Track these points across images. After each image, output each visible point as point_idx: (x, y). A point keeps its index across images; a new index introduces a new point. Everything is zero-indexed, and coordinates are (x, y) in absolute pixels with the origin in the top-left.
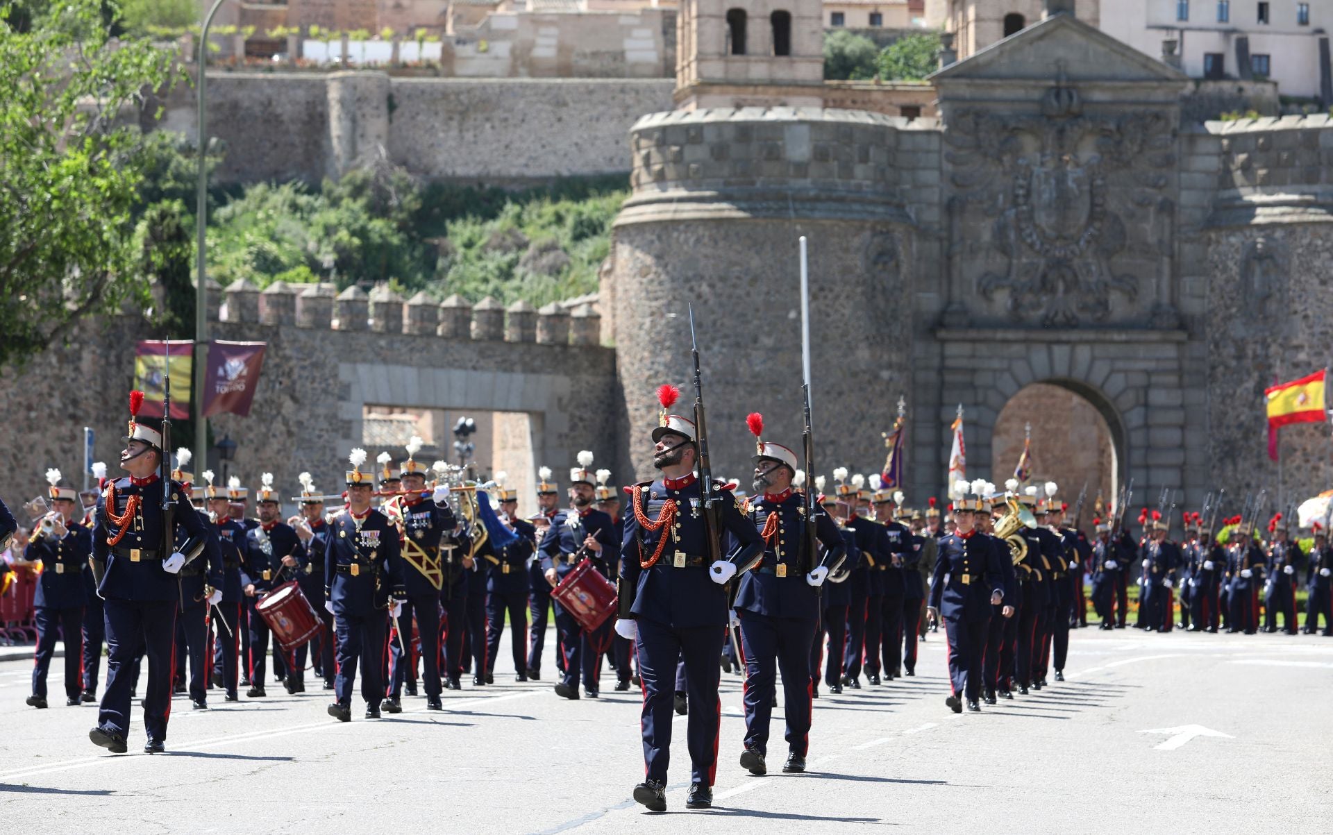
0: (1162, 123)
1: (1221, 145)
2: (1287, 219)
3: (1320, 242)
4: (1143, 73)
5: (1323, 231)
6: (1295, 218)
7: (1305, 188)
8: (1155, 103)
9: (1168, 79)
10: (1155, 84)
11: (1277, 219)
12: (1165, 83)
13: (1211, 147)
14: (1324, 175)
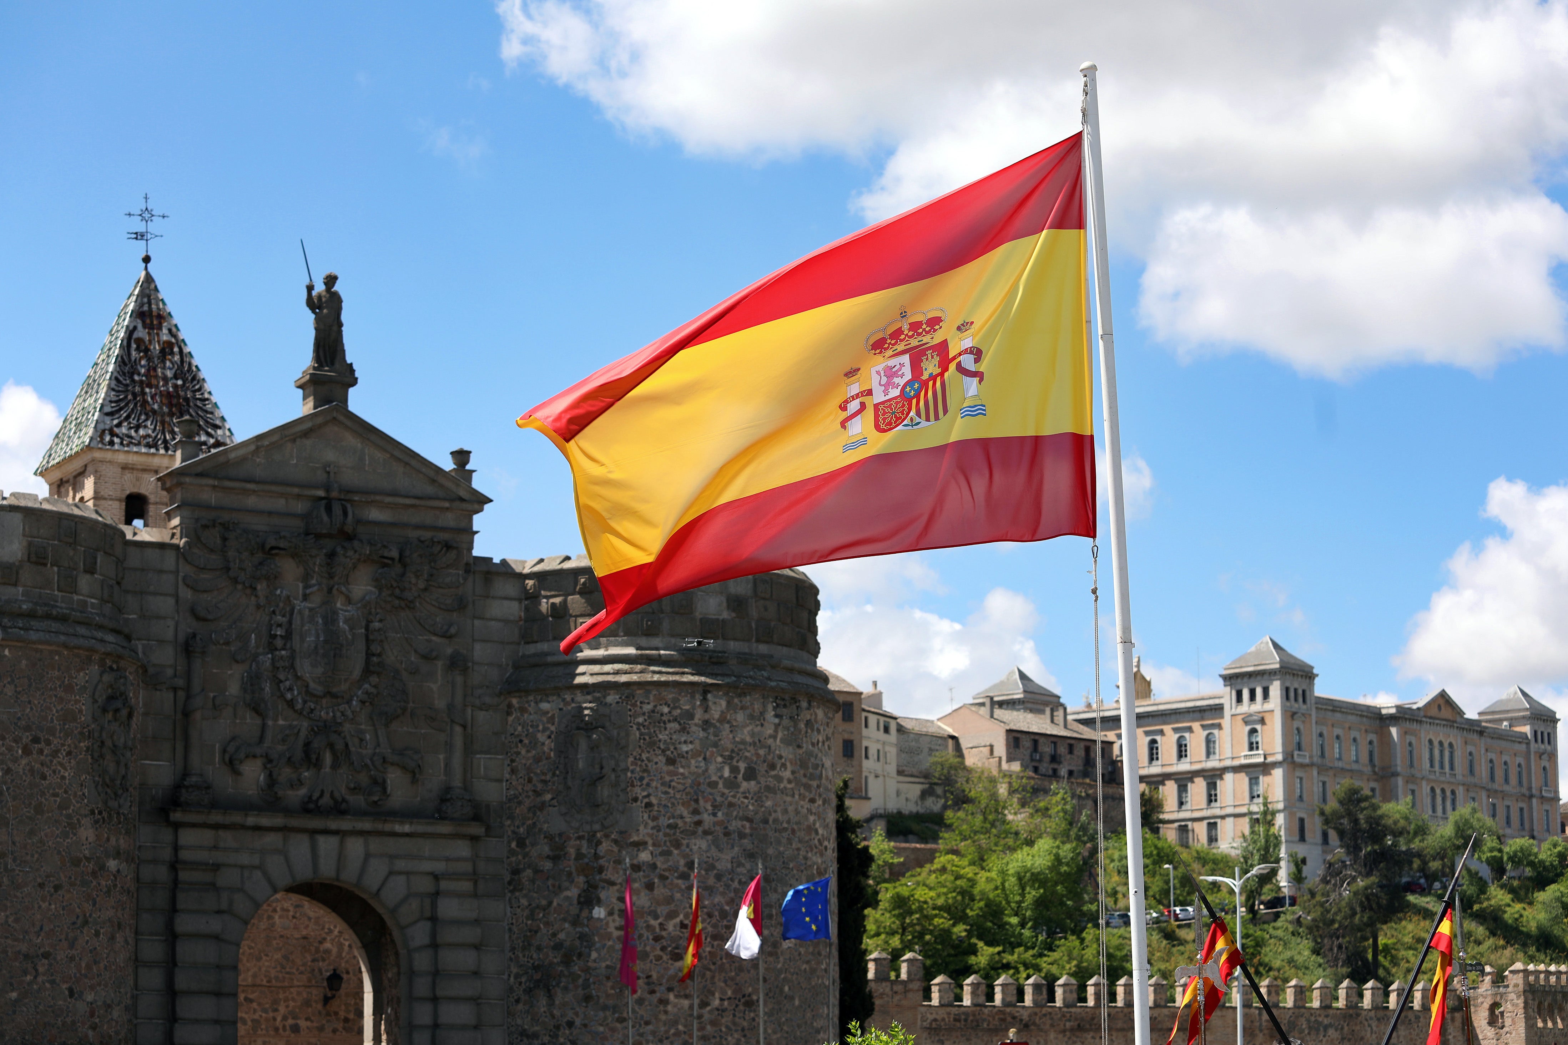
0: (453, 554)
1: (524, 587)
2: (624, 678)
3: (666, 710)
4: (430, 490)
5: (670, 696)
6: (635, 678)
7: (643, 641)
8: (443, 529)
9: (462, 500)
10: (447, 505)
11: (610, 678)
12: (457, 504)
13: (509, 588)
14: (666, 625)
